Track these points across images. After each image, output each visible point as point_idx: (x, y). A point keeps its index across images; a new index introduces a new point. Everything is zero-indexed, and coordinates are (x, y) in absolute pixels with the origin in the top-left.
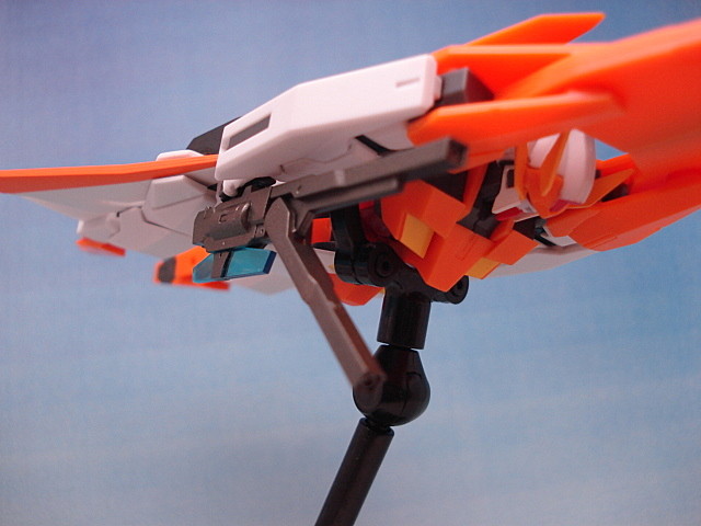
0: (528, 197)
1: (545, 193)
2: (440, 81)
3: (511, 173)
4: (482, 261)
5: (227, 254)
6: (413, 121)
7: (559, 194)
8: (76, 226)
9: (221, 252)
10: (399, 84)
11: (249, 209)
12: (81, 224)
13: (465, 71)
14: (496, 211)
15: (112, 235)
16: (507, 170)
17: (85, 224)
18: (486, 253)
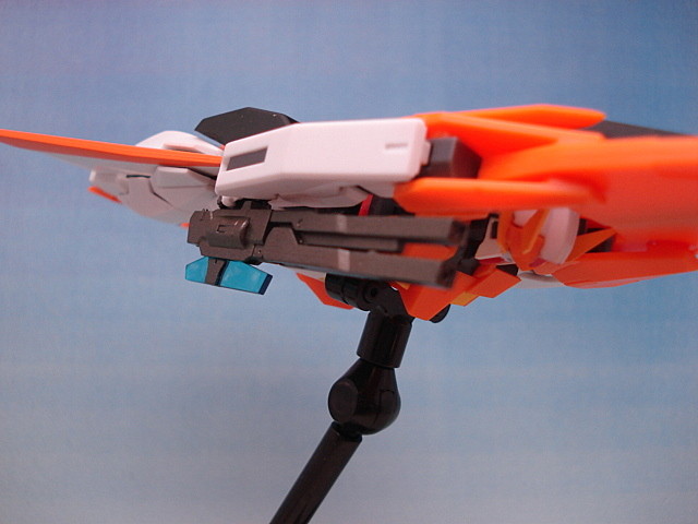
0: (509, 249)
1: (526, 252)
2: (428, 145)
3: (495, 226)
4: (464, 294)
5: (222, 263)
6: (400, 184)
7: (539, 253)
8: (89, 175)
9: (217, 259)
10: (389, 146)
11: (248, 226)
12: (93, 175)
13: (454, 139)
14: (479, 257)
15: (121, 194)
16: (492, 221)
17: (98, 175)
18: (469, 288)
